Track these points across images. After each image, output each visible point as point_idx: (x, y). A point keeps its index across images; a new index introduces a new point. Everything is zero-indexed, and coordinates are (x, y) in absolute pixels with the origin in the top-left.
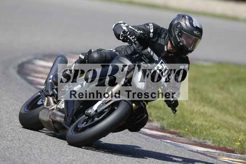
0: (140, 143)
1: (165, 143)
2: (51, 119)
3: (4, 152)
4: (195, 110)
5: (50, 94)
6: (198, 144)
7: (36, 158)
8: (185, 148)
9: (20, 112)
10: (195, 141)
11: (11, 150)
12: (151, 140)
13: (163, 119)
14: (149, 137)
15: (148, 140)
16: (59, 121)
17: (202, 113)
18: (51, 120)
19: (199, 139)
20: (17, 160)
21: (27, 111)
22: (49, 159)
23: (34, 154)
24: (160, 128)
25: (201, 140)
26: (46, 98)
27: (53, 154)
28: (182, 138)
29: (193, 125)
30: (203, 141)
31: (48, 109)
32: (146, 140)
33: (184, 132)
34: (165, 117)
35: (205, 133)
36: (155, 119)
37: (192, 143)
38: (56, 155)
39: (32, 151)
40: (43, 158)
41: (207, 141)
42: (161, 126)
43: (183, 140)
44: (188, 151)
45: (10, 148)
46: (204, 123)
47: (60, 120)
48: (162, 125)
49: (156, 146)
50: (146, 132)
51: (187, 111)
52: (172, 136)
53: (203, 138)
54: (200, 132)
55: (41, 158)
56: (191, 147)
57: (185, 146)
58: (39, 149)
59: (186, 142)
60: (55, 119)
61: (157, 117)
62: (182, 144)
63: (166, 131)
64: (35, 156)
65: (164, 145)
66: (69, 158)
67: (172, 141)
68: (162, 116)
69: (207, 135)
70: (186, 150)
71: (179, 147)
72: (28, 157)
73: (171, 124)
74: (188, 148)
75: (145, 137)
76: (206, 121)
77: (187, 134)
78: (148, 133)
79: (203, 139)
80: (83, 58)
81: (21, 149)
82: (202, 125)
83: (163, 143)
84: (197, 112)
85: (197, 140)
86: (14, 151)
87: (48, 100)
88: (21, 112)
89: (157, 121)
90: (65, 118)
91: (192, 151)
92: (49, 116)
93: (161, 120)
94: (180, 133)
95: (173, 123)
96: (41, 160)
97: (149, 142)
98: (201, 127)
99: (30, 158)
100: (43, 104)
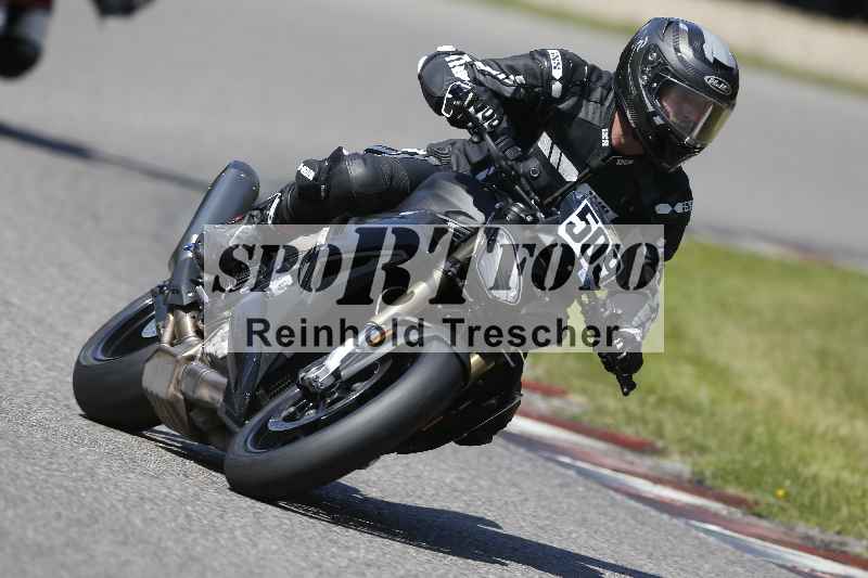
0: (611, 524)
1: (702, 535)
2: (183, 394)
3: (125, 512)
4: (821, 428)
5: (185, 303)
6: (819, 547)
7: (237, 545)
8: (768, 555)
9: (78, 362)
10: (808, 538)
11: (152, 509)
12: (651, 516)
13: (703, 450)
14: (647, 508)
15: (640, 517)
16: (207, 402)
17: (843, 441)
18: (181, 397)
19: (823, 531)
20: (170, 544)
21: (101, 357)
22: (284, 550)
23: (232, 531)
24: (690, 481)
25: (830, 536)
26: (171, 318)
27: (301, 536)
28: (764, 523)
29: (806, 479)
30: (837, 538)
31: (174, 356)
32: (634, 518)
33: (771, 500)
34: (712, 443)
35: (845, 511)
36: (674, 448)
37: (798, 541)
38: (310, 538)
39: (226, 517)
40: (261, 546)
41: (850, 539)
42: (693, 473)
43: (768, 528)
44: (778, 569)
45: (151, 500)
46: (846, 475)
47: (213, 399)
48: (696, 469)
49: (668, 540)
50: (636, 489)
51: (790, 430)
52: (730, 513)
53: (838, 528)
54: (829, 506)
55: (255, 545)
56: (791, 557)
57: (770, 551)
58: (251, 514)
59: (774, 536)
60: (194, 392)
61: (681, 441)
62: (759, 542)
63: (710, 492)
64: (235, 538)
65: (696, 542)
66: (353, 553)
67: (726, 528)
68: (698, 438)
69: (852, 519)
70: (774, 566)
71: (751, 550)
72: (211, 538)
73: (729, 467)
74: (779, 557)
75: (635, 508)
76: (854, 470)
77: (783, 509)
78: (643, 495)
79: (839, 533)
80: (311, 178)
81: (189, 508)
82: (837, 483)
83: (694, 532)
84: (825, 434)
85: (815, 532)
86: (162, 512)
87: (178, 324)
88: (82, 360)
89: (683, 453)
90: (228, 394)
91: (793, 570)
92: (174, 381)
93: (695, 454)
94: (757, 503)
95: (737, 466)
96: (254, 552)
97: (643, 524)
98: (834, 490)
99: (217, 540)
100: (157, 339)
